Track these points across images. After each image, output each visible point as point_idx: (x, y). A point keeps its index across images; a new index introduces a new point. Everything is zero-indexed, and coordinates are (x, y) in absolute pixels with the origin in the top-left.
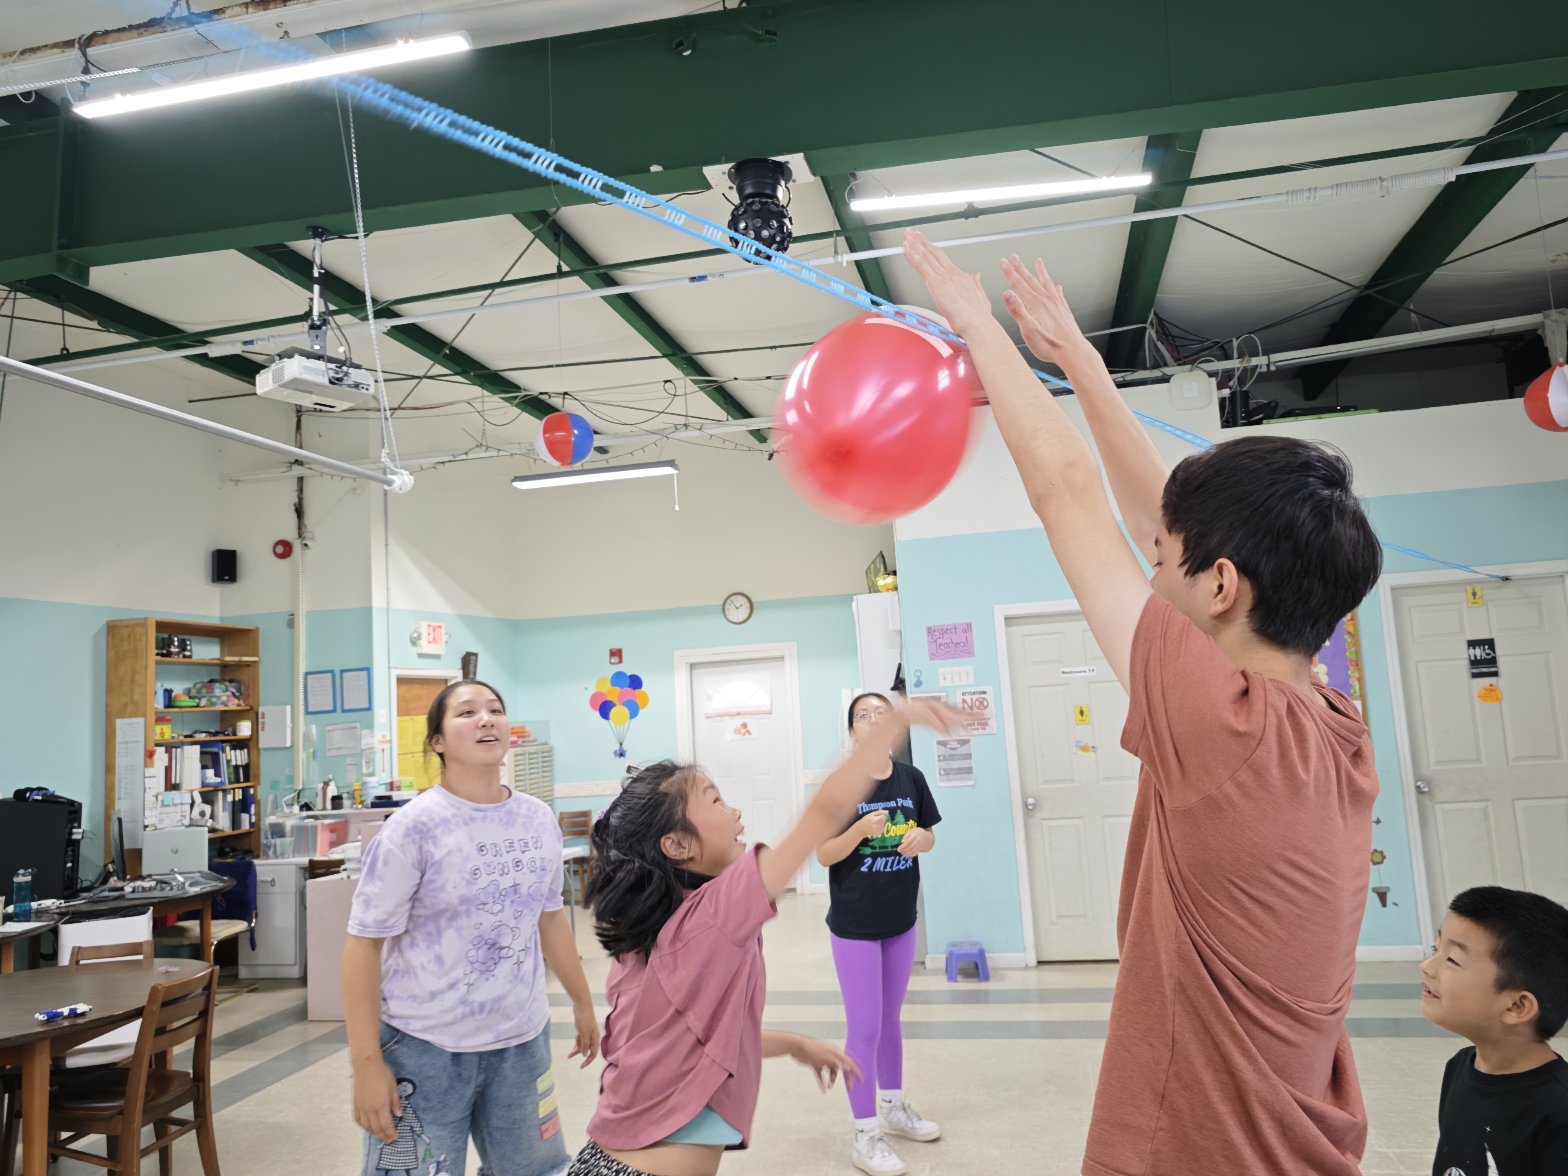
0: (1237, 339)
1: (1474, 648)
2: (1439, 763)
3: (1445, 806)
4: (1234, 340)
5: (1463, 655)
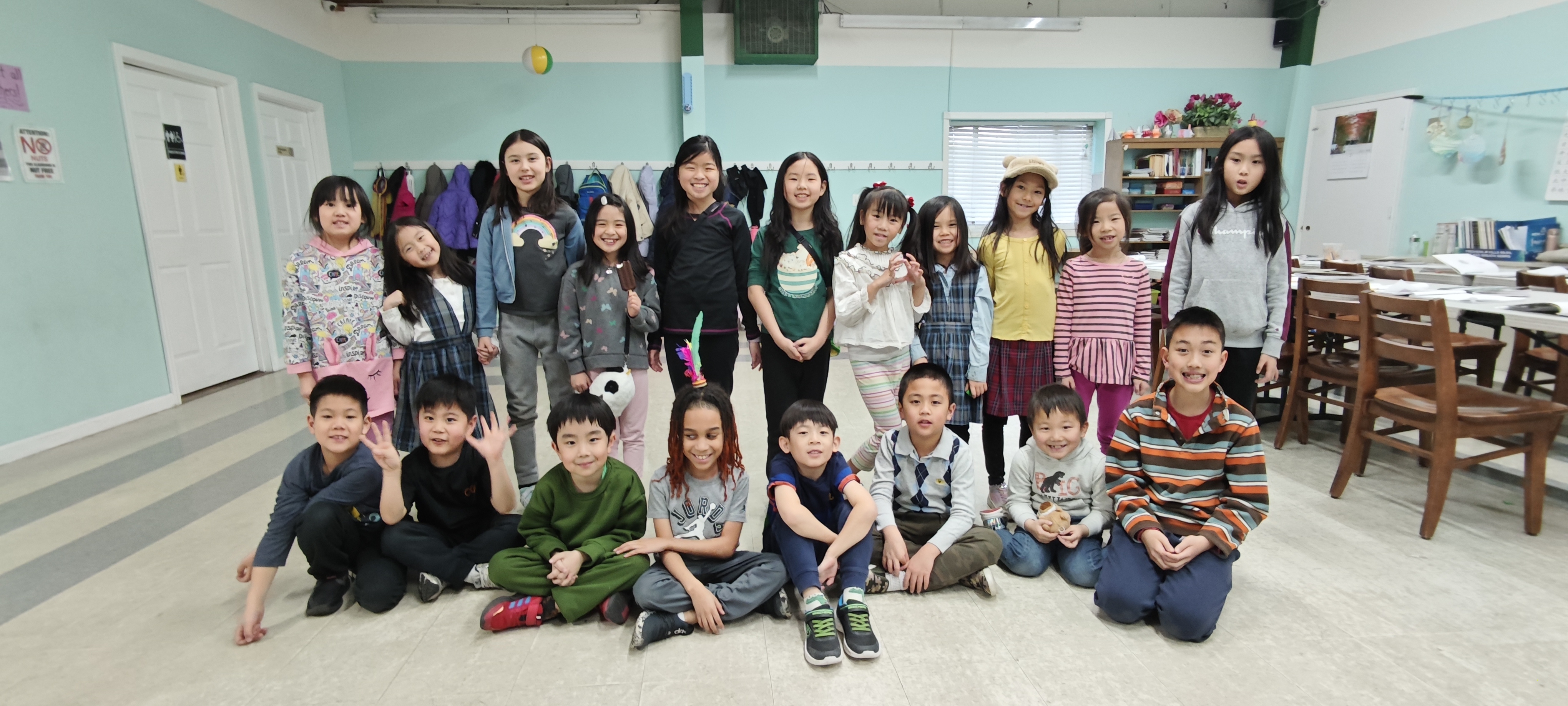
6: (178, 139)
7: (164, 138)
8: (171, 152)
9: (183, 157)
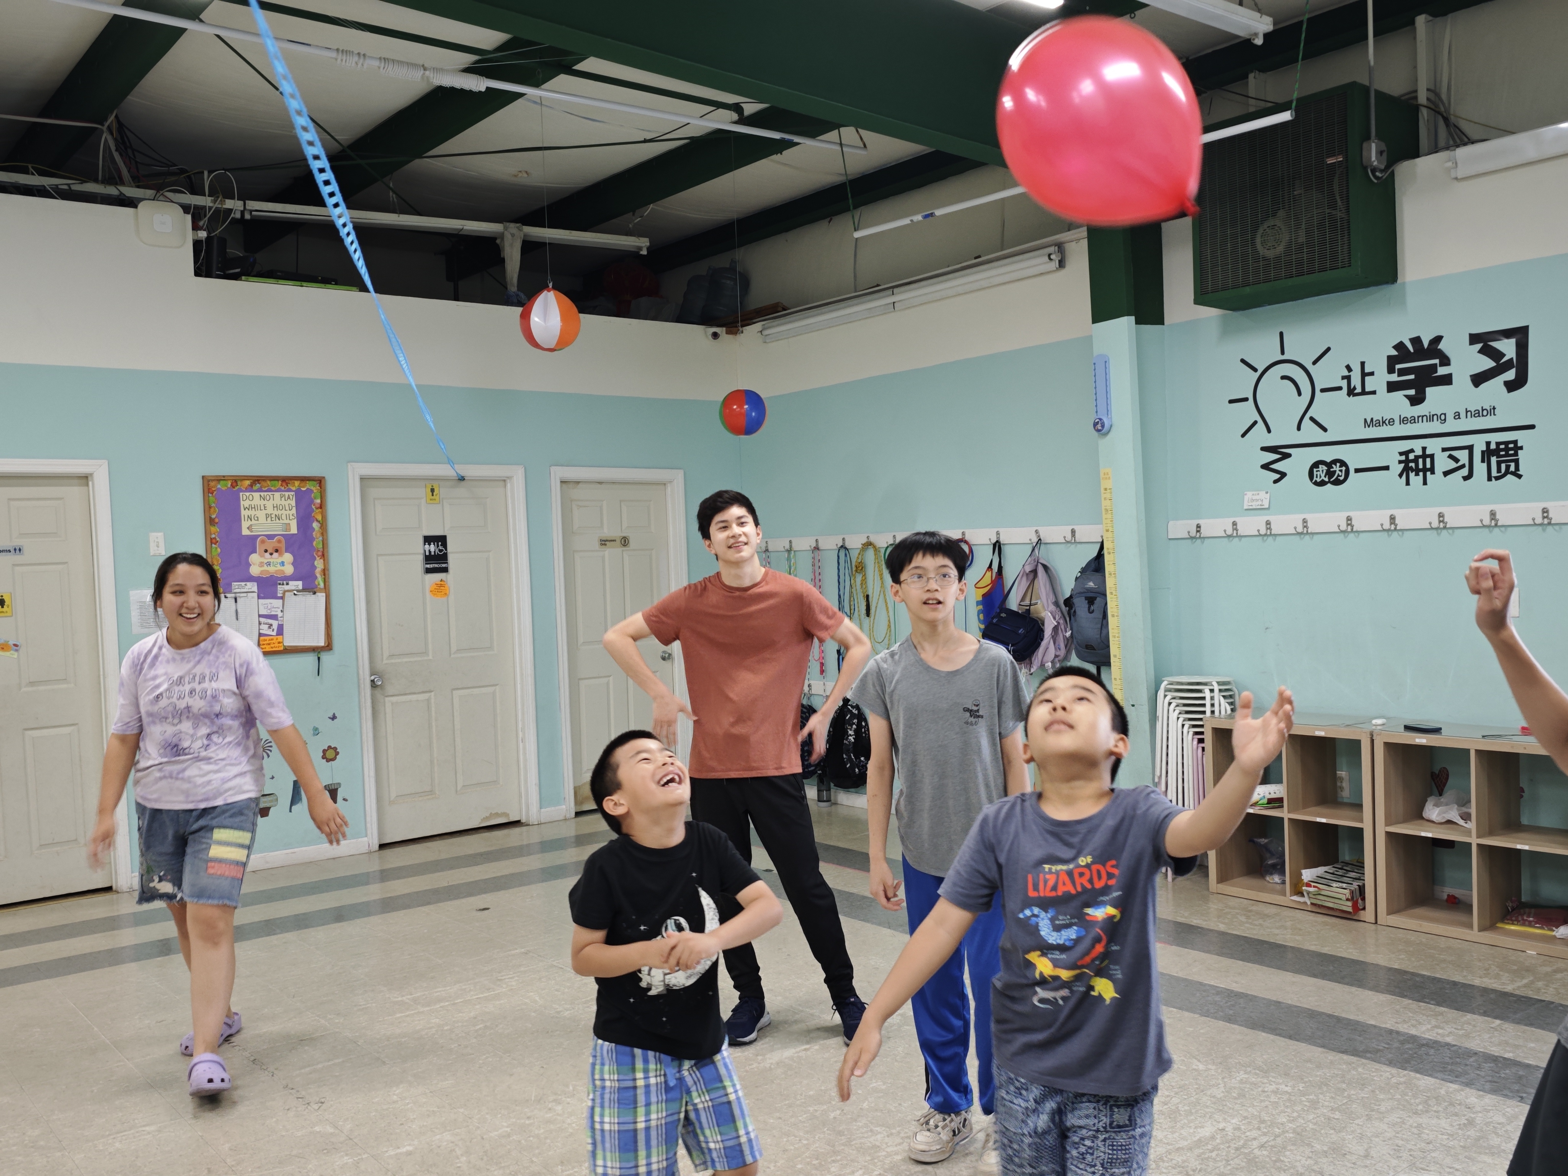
0: (210, 172)
1: (429, 544)
2: (391, 656)
3: (394, 699)
4: (206, 173)
5: (419, 549)
6: (440, 551)
7: (422, 552)
8: (428, 566)
9: (445, 570)
